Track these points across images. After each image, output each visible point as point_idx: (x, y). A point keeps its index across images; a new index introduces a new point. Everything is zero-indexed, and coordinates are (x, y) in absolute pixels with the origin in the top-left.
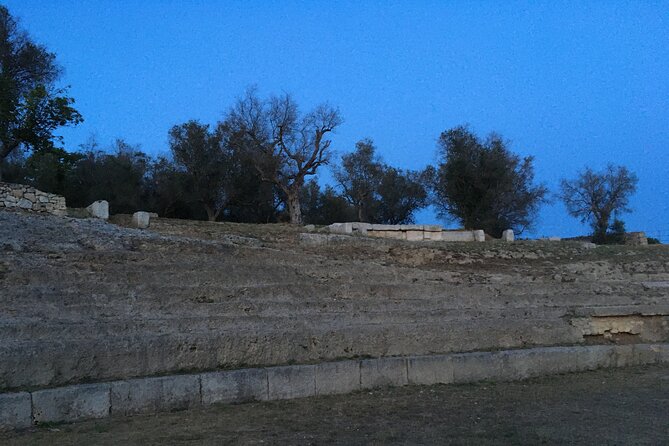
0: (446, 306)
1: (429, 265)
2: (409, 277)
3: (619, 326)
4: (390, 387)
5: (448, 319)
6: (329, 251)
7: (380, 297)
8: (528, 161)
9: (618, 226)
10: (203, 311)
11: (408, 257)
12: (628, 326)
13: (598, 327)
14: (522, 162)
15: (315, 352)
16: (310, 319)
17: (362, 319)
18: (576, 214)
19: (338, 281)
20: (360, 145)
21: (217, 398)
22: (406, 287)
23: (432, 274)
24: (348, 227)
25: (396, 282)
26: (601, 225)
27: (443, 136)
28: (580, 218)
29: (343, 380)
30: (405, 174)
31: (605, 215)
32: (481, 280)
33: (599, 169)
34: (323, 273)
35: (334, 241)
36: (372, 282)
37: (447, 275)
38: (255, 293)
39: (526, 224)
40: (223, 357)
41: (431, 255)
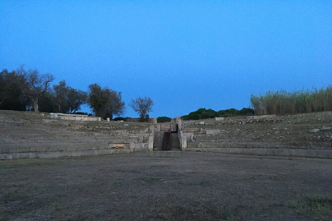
0: (82, 140)
1: (80, 130)
2: (74, 133)
3: (119, 145)
4: (67, 157)
5: (81, 143)
6: (52, 125)
7: (66, 138)
8: (120, 93)
9: (148, 116)
10: (24, 141)
11: (75, 127)
12: (122, 145)
13: (115, 146)
14: (118, 93)
15: (51, 149)
16: (49, 143)
17: (62, 143)
18: (136, 111)
19: (55, 134)
20: (61, 82)
21: (32, 157)
22: (73, 136)
23: (80, 132)
24: (56, 115)
25: (70, 135)
26: (142, 115)
27: (90, 86)
28: (137, 112)
29: (57, 155)
30: (78, 91)
31: (144, 112)
32: (92, 134)
33: (143, 97)
34: (51, 132)
35: (53, 122)
36: (64, 134)
37: (84, 133)
38: (35, 136)
39: (121, 112)
40: (31, 150)
41: (81, 127)
